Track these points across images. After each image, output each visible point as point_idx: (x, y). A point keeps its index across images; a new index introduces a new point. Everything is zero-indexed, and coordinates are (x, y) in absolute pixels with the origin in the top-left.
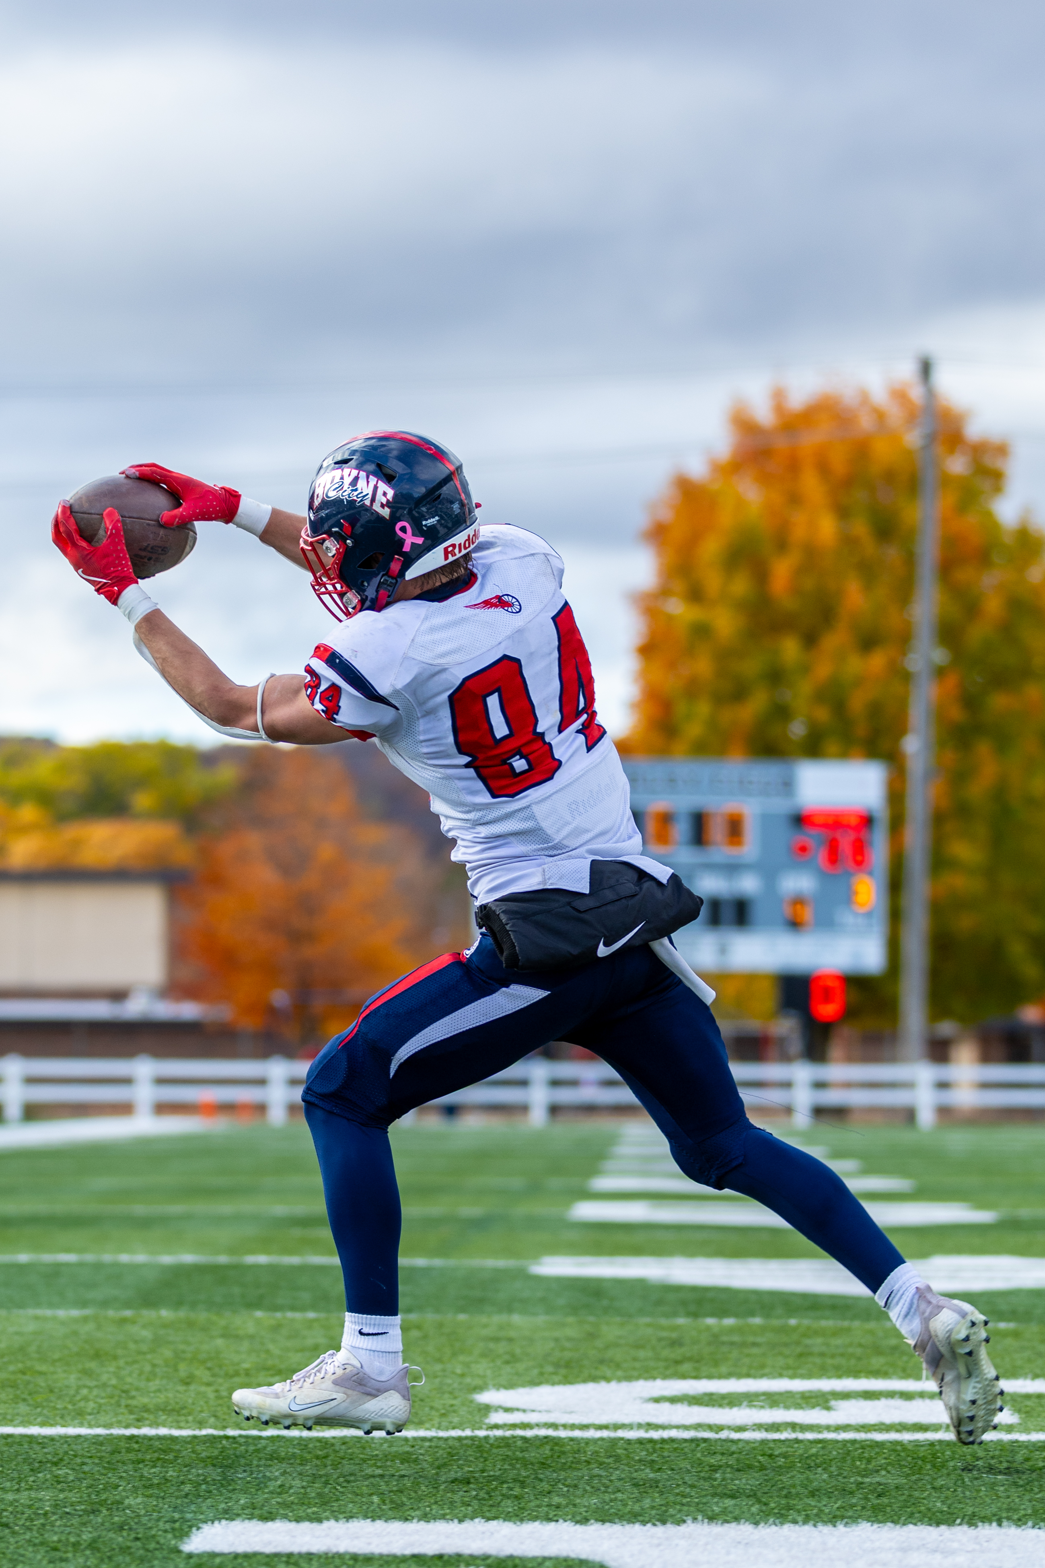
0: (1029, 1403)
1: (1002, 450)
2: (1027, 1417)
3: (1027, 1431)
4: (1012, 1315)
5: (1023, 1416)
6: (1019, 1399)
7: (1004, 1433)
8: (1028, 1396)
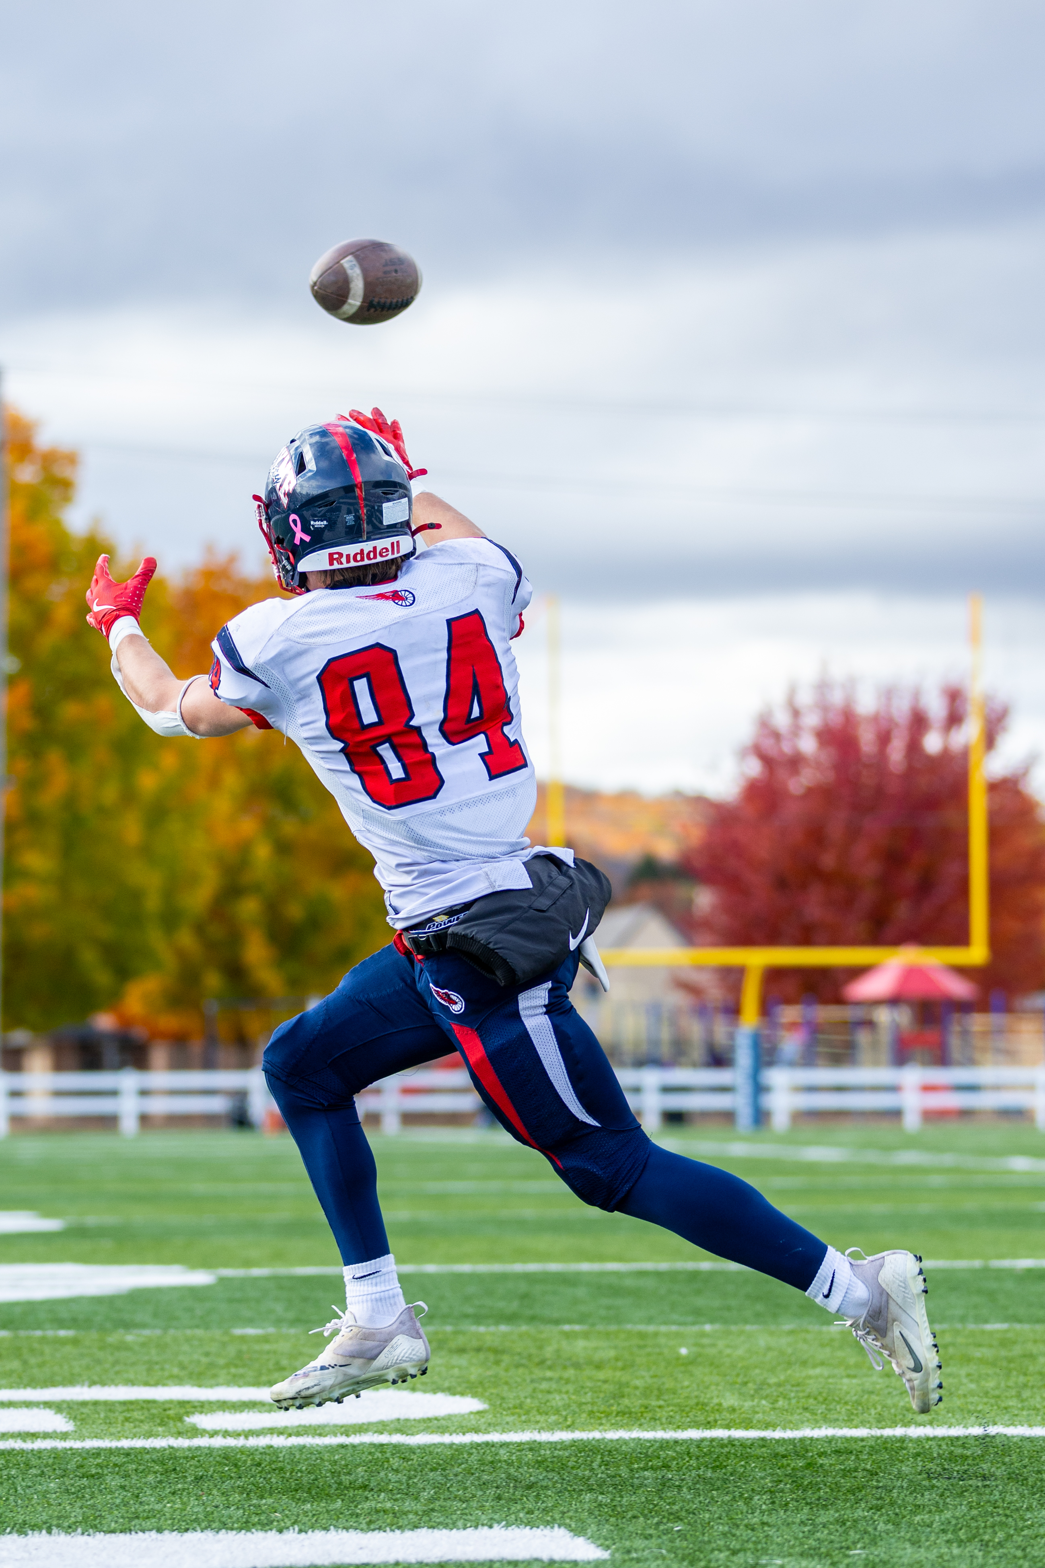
0: (85, 1410)
1: (72, 459)
2: (82, 1424)
3: (82, 1438)
4: (74, 1322)
5: (78, 1423)
6: (75, 1407)
7: (58, 1440)
8: (84, 1404)
